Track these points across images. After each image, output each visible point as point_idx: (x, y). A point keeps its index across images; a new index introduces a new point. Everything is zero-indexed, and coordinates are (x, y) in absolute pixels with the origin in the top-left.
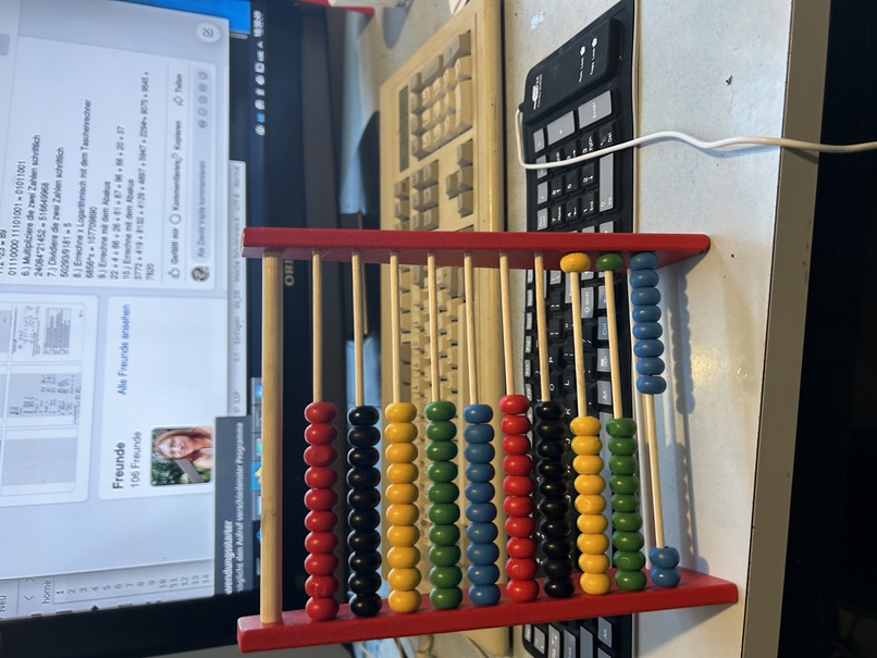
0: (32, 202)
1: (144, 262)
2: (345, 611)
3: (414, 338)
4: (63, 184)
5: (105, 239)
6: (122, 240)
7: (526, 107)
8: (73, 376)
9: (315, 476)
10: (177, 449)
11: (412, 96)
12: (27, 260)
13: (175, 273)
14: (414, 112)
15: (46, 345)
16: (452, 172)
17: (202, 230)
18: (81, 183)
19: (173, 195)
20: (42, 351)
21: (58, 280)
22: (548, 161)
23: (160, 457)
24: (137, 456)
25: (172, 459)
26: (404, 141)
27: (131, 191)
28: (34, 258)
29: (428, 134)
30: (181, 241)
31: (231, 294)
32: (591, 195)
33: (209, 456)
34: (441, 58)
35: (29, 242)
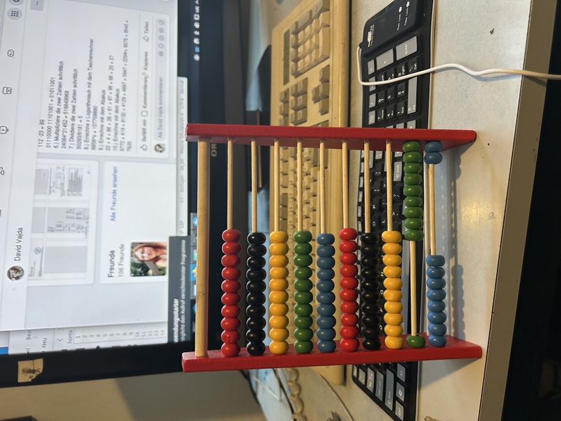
0: (59, 102)
1: (126, 140)
2: (244, 352)
3: (290, 191)
4: (77, 92)
5: (102, 126)
6: (113, 127)
7: (364, 45)
8: (84, 209)
9: (228, 272)
10: (146, 255)
11: (292, 36)
12: (57, 139)
13: (144, 147)
14: (293, 47)
15: (68, 191)
16: (316, 86)
17: (161, 121)
18: (88, 91)
19: (143, 100)
20: (66, 193)
21: (75, 151)
22: (376, 81)
23: (136, 259)
24: (122, 258)
25: (143, 261)
26: (286, 65)
27: (117, 96)
28: (61, 137)
29: (301, 61)
30: (147, 127)
31: (178, 160)
32: (402, 103)
33: (165, 260)
34: (311, 12)
35: (57, 127)
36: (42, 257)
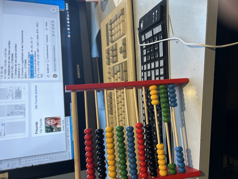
0: (9, 59)
1: (40, 73)
4: (17, 54)
5: (29, 68)
7: (139, 29)
8: (23, 105)
9: (88, 149)
10: (52, 123)
11: (109, 26)
12: (9, 74)
13: (48, 76)
14: (110, 30)
15: (15, 97)
16: (120, 46)
17: (55, 64)
18: (22, 53)
19: (47, 55)
21: (17, 79)
22: (146, 43)
23: (47, 125)
24: (41, 125)
25: (50, 125)
26: (108, 38)
27: (35, 54)
28: (11, 74)
29: (114, 36)
30: (49, 67)
32: (157, 53)
33: (60, 124)
34: (116, 15)
35: (9, 69)
36: (5, 127)
